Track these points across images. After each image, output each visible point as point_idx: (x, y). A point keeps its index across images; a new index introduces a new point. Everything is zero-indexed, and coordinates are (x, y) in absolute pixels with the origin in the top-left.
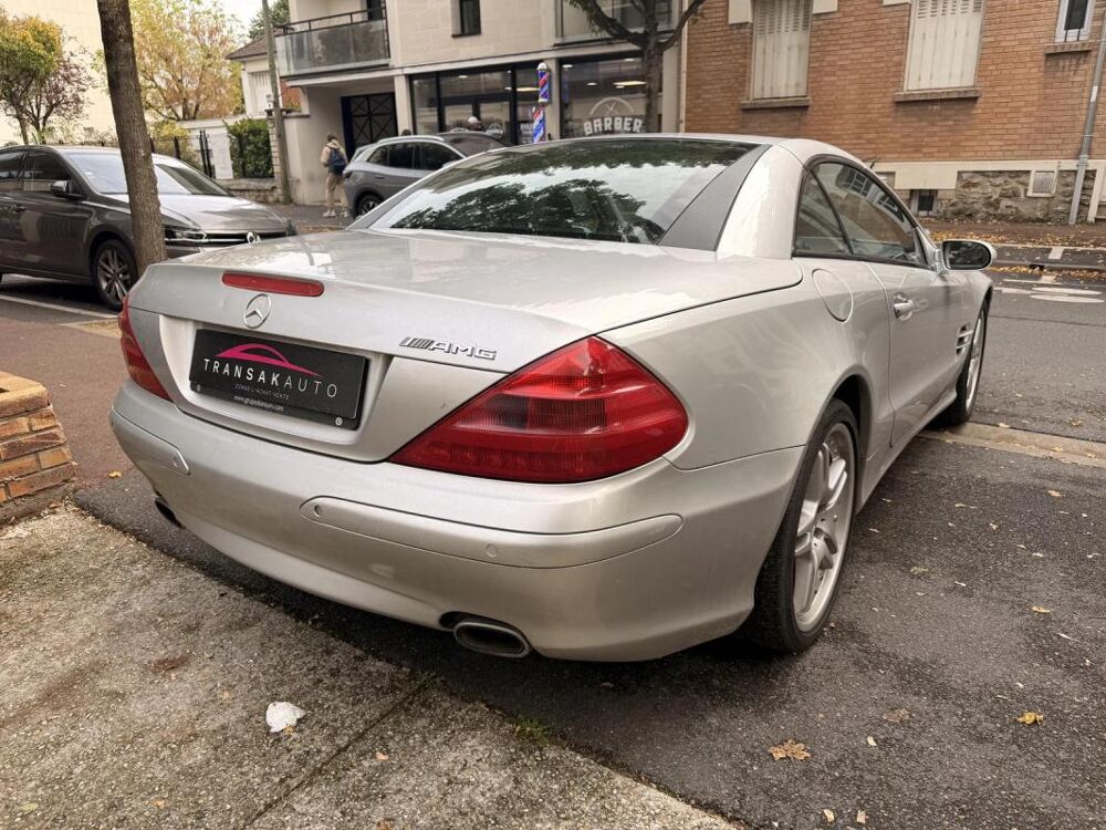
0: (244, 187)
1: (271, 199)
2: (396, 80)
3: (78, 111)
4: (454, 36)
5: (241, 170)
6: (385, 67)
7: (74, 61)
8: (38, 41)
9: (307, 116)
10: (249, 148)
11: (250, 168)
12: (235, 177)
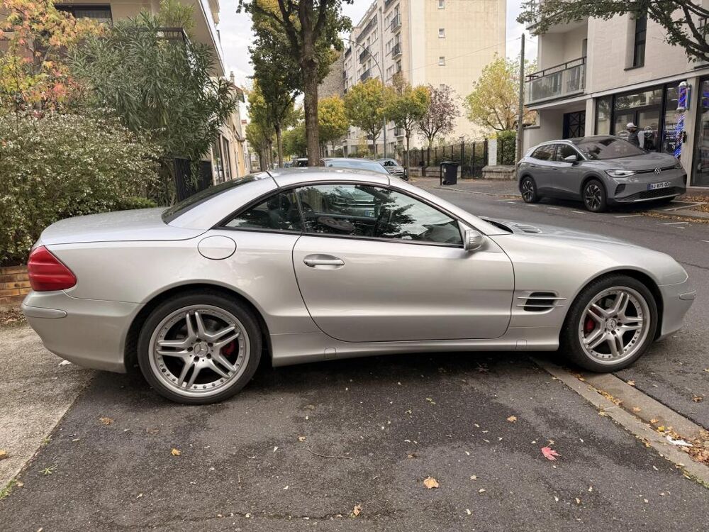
0: (499, 170)
1: (512, 177)
2: (587, 101)
3: (451, 129)
4: (626, 70)
5: (500, 161)
6: (582, 94)
7: (453, 103)
8: (418, 98)
9: (538, 128)
10: (506, 147)
11: (505, 159)
12: (497, 165)
